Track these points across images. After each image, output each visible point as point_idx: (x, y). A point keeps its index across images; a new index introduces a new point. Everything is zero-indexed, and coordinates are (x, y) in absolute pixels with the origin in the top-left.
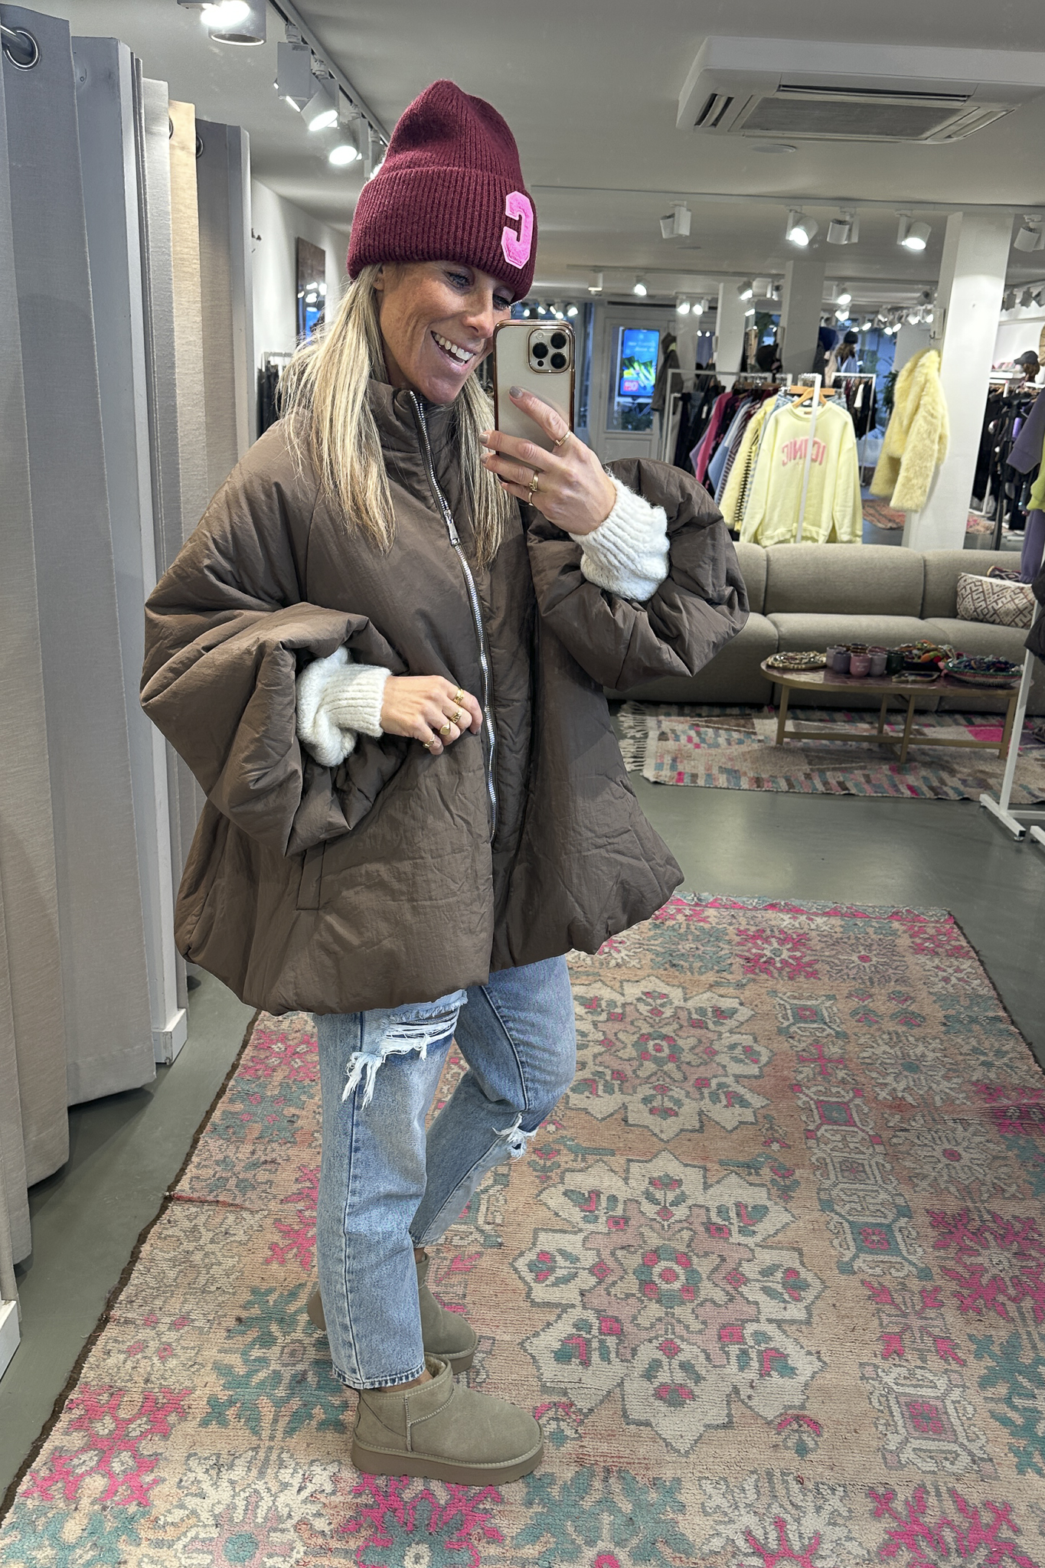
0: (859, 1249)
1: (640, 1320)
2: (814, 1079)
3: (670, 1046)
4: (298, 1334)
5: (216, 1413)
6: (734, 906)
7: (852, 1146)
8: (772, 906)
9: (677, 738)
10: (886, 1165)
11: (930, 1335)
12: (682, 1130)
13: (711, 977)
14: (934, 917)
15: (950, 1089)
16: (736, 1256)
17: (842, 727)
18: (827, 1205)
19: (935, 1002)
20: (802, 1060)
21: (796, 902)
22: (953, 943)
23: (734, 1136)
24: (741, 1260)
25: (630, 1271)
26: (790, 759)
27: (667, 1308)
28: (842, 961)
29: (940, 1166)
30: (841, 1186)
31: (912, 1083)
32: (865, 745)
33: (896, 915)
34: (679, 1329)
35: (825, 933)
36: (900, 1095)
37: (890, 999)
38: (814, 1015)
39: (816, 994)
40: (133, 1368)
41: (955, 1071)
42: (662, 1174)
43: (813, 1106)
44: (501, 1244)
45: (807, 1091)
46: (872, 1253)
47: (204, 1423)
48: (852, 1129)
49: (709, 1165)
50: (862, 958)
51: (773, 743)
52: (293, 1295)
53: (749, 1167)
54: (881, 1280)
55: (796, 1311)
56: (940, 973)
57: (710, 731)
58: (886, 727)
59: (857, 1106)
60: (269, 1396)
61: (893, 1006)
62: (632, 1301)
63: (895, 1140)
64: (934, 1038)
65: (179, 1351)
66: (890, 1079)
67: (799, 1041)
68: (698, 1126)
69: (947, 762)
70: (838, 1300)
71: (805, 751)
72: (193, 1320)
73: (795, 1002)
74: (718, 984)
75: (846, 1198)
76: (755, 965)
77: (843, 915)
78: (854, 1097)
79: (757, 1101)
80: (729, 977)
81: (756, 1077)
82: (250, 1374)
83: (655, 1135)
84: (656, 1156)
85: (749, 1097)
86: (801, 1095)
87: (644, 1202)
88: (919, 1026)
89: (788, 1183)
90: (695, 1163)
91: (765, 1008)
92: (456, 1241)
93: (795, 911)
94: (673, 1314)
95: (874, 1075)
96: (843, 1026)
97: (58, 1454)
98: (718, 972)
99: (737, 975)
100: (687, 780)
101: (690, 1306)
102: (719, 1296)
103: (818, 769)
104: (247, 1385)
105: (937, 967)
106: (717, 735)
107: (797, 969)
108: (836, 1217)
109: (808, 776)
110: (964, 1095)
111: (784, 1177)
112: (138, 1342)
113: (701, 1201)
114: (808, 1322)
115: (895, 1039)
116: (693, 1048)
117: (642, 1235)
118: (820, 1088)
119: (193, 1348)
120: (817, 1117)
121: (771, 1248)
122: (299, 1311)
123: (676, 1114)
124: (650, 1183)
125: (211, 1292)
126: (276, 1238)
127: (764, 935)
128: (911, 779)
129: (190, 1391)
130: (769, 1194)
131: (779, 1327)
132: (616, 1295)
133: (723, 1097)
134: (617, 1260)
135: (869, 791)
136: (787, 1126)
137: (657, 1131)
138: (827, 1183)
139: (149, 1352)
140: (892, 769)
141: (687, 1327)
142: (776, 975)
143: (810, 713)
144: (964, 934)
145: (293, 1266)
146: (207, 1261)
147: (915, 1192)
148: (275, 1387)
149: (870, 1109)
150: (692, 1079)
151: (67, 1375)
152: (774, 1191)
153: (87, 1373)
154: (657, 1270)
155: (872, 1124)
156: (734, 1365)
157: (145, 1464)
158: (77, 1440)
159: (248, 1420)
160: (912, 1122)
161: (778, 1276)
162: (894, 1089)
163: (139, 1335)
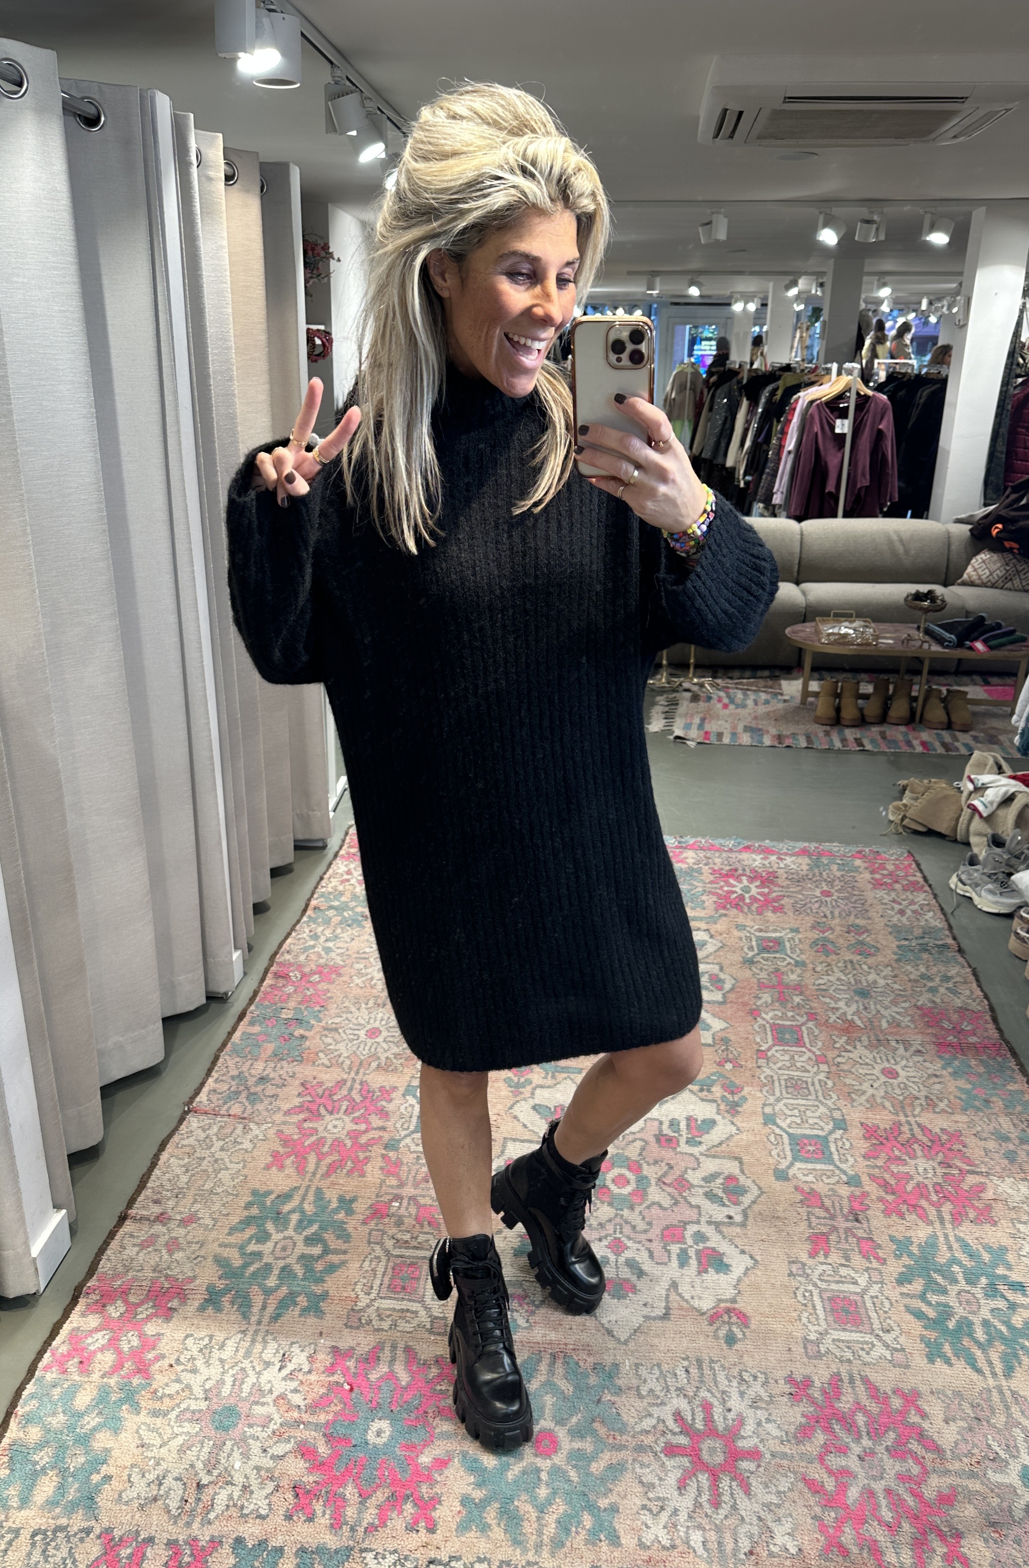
0: (796, 1158)
2: (773, 1004)
4: (290, 1232)
5: (213, 1298)
6: (712, 848)
7: (799, 1065)
9: (707, 699)
10: (829, 1082)
11: (854, 1236)
14: (895, 855)
15: (898, 1013)
16: (684, 1165)
18: (771, 1119)
19: (890, 934)
20: (762, 987)
21: (769, 844)
22: (909, 878)
24: (687, 1168)
27: (617, 1210)
28: (806, 897)
29: (879, 1083)
30: (785, 1101)
31: (862, 1008)
34: (627, 1229)
35: (793, 871)
36: (849, 1018)
38: (778, 947)
39: (781, 928)
40: (145, 1259)
41: (903, 996)
43: (768, 1029)
45: (765, 1015)
46: (807, 1162)
47: (202, 1308)
48: (801, 1049)
50: (824, 894)
52: (288, 1196)
53: (702, 1085)
54: (815, 1187)
55: (733, 1214)
59: (809, 1028)
60: (261, 1285)
63: (839, 1060)
64: (887, 966)
65: (185, 1245)
66: (841, 1004)
70: (772, 1204)
72: (201, 1218)
73: (761, 935)
75: (789, 1113)
78: (808, 1020)
79: (717, 1025)
81: (718, 1003)
82: (246, 1266)
85: (710, 1020)
86: (759, 1019)
88: (874, 955)
89: (736, 1098)
91: (732, 940)
93: (767, 852)
94: (622, 1216)
95: (828, 1000)
96: (803, 956)
97: (74, 1334)
99: (710, 911)
100: (713, 738)
101: (638, 1209)
102: (666, 1200)
104: (242, 1275)
105: (893, 901)
106: (746, 696)
107: (767, 905)
108: (777, 1130)
110: (909, 1018)
111: (732, 1093)
112: (150, 1236)
114: (744, 1224)
115: (850, 967)
118: (777, 1012)
119: (197, 1243)
120: (771, 1039)
121: (715, 1156)
122: (292, 1211)
125: (217, 1194)
126: (277, 1146)
127: (737, 874)
129: (191, 1280)
130: (718, 1109)
131: (717, 1228)
136: (741, 1048)
138: (772, 1099)
139: (159, 1245)
141: (634, 1228)
142: (747, 910)
144: (921, 870)
145: (290, 1171)
146: (216, 1166)
147: (853, 1107)
148: (265, 1278)
149: (821, 1031)
151: (87, 1265)
152: (723, 1106)
153: (105, 1264)
154: (613, 1177)
155: (820, 1044)
156: (675, 1263)
157: (149, 1344)
158: (93, 1321)
159: (240, 1306)
160: (858, 1044)
161: (720, 1181)
162: (845, 1014)
163: (152, 1231)
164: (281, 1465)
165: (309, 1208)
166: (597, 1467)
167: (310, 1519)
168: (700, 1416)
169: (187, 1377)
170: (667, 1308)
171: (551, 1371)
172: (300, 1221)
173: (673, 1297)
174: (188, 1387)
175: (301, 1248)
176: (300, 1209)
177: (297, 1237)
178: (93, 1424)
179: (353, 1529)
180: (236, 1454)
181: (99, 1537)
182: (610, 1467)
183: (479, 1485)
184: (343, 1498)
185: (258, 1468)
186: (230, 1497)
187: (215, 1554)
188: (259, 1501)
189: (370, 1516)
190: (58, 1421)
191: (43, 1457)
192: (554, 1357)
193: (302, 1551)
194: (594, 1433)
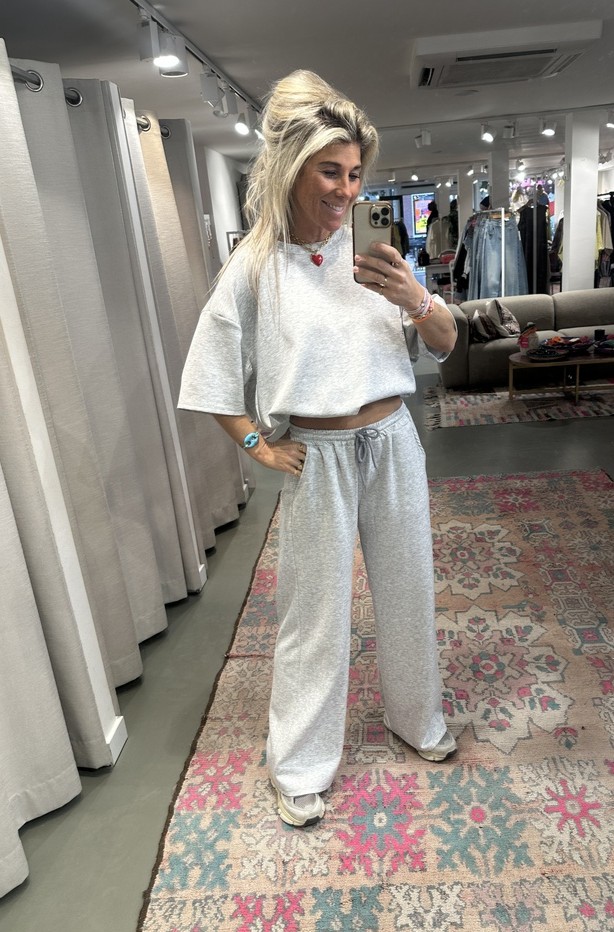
0: (583, 642)
1: (477, 691)
2: (546, 560)
3: (468, 553)
7: (571, 591)
10: (590, 598)
12: (482, 594)
16: (521, 653)
18: (562, 622)
19: (601, 515)
20: (538, 551)
23: (508, 593)
24: (523, 654)
25: (465, 667)
27: (489, 683)
30: (568, 611)
31: (597, 556)
34: (497, 693)
36: (592, 562)
37: (578, 516)
38: (540, 528)
39: (540, 518)
40: (223, 741)
42: (475, 617)
43: (548, 574)
45: (544, 567)
46: (590, 643)
48: (570, 582)
49: (498, 609)
53: (519, 607)
54: (598, 656)
55: (556, 676)
59: (571, 570)
61: (581, 519)
62: (471, 681)
63: (592, 585)
64: (604, 532)
65: (245, 731)
66: (585, 555)
67: (535, 542)
68: (489, 591)
70: (577, 669)
72: (250, 715)
73: (530, 523)
75: (572, 617)
78: (569, 566)
79: (518, 575)
81: (516, 563)
83: (468, 598)
84: (469, 608)
85: (513, 572)
86: (541, 569)
87: (468, 632)
88: (596, 527)
89: (541, 613)
90: (491, 609)
91: (514, 528)
94: (493, 686)
95: (577, 554)
96: (556, 532)
97: (191, 787)
101: (502, 681)
102: (515, 674)
107: (529, 507)
108: (569, 628)
111: (538, 610)
112: (224, 728)
113: (497, 628)
114: (563, 681)
115: (584, 535)
116: (480, 553)
117: (468, 649)
118: (550, 564)
119: (252, 728)
120: (550, 579)
121: (538, 646)
123: (477, 586)
124: (469, 622)
129: (252, 749)
130: (532, 620)
131: (549, 685)
132: (462, 680)
133: (498, 573)
134: (460, 662)
136: (536, 585)
137: (468, 595)
138: (561, 611)
139: (230, 733)
141: (501, 691)
142: (518, 511)
147: (607, 610)
149: (578, 571)
150: (483, 567)
152: (534, 618)
153: (200, 746)
154: (481, 665)
155: (579, 578)
156: (528, 707)
157: (236, 788)
158: (199, 779)
160: (601, 575)
161: (543, 660)
163: (224, 725)
164: (329, 845)
166: (510, 824)
167: (353, 872)
168: (561, 788)
169: (262, 804)
170: (529, 732)
171: (471, 775)
173: (531, 726)
174: (264, 809)
178: (214, 837)
179: (378, 875)
180: (301, 842)
181: (232, 899)
182: (517, 823)
183: (445, 842)
184: (370, 859)
185: (315, 848)
186: (304, 866)
187: (303, 900)
188: (320, 866)
189: (387, 866)
190: (193, 837)
191: (189, 859)
192: (470, 768)
193: (353, 890)
194: (504, 806)
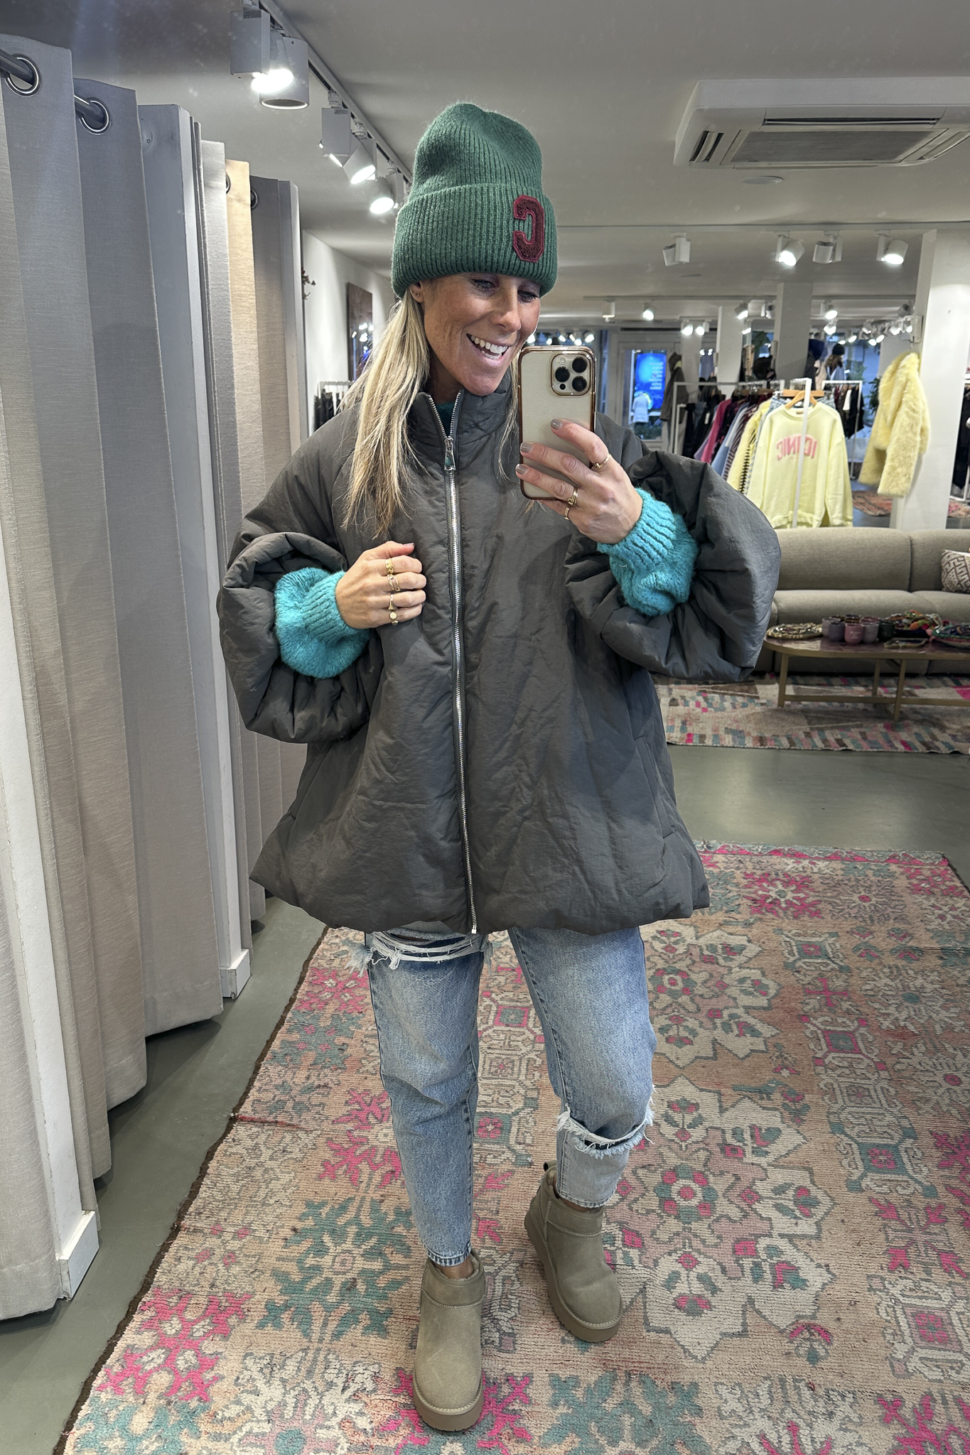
0: (867, 1169)
1: (659, 1234)
2: (820, 1010)
3: (683, 980)
4: (348, 1245)
5: (273, 1314)
6: (741, 852)
7: (858, 1072)
8: (776, 852)
9: (686, 704)
10: (891, 1089)
11: (934, 1249)
12: (696, 1058)
13: (720, 916)
14: (929, 860)
15: (950, 1018)
16: (750, 1175)
17: (839, 690)
18: (838, 1128)
19: (932, 938)
20: (808, 993)
21: (798, 848)
22: (947, 883)
23: (746, 1063)
24: (754, 1179)
25: (651, 1189)
26: (791, 718)
27: (684, 1223)
28: (844, 902)
29: (940, 1091)
30: (848, 1109)
31: (913, 1013)
32: (861, 706)
33: (893, 859)
34: (696, 1243)
35: (826, 876)
36: (902, 1024)
37: (890, 935)
38: (819, 951)
39: (820, 932)
40: (201, 1273)
41: (952, 1001)
42: (679, 1098)
43: (821, 1036)
44: (531, 1164)
45: (814, 1022)
46: (878, 1172)
47: (261, 1326)
48: (857, 1056)
49: (723, 1090)
50: (863, 898)
51: (775, 706)
52: (343, 1208)
53: (760, 1092)
54: (889, 1198)
55: (806, 1227)
56: (936, 911)
57: (717, 697)
58: (880, 689)
59: (862, 1035)
60: (322, 1301)
61: (893, 943)
62: (652, 1216)
63: (898, 1067)
64: (932, 971)
65: (241, 1258)
66: (892, 1010)
67: (805, 975)
68: (711, 1054)
69: (938, 719)
70: (846, 1216)
71: (805, 712)
72: (255, 1230)
73: (800, 939)
74: (726, 923)
75: (855, 1121)
76: (761, 905)
77: (843, 860)
78: (859, 1026)
79: (767, 1031)
80: (737, 916)
81: (764, 1008)
82: (305, 1281)
83: (671, 1061)
84: (673, 1081)
85: (759, 1026)
86: (809, 1025)
87: (664, 1124)
88: (918, 960)
89: (798, 1106)
90: (710, 1088)
91: (771, 944)
92: (490, 1159)
93: (798, 856)
94: (690, 1229)
95: (877, 1006)
96: (846, 961)
97: (130, 1352)
98: (727, 912)
99: (744, 915)
100: (696, 740)
101: (707, 1222)
102: (734, 1213)
103: (817, 729)
104: (302, 1291)
105: (933, 906)
106: (723, 700)
107: (801, 910)
108: (846, 1139)
109: (808, 735)
110: (962, 1023)
111: (793, 1101)
112: (206, 1250)
113: (717, 1123)
114: (818, 1237)
115: (895, 973)
116: (705, 982)
117: (661, 1154)
118: (826, 1018)
119: (254, 1256)
120: (824, 1046)
121: (783, 1167)
122: (348, 1223)
123: (691, 1043)
124: (668, 1106)
125: (270, 1205)
126: (328, 1155)
127: (769, 878)
128: (904, 736)
129: (249, 1296)
130: (781, 1118)
131: (791, 1241)
132: (637, 1211)
133: (734, 1027)
134: (638, 1178)
135: (865, 747)
136: (796, 1054)
137: (673, 1058)
138: (836, 1108)
139: (215, 1259)
140: (886, 727)
141: (703, 1241)
142: (782, 915)
143: (808, 679)
144: (958, 875)
145: (343, 1181)
146: (266, 1176)
147: (919, 1114)
148: (326, 1293)
149: (875, 1037)
150: (705, 1010)
151: (141, 1279)
152: (786, 1114)
153: (160, 1278)
154: (676, 1187)
155: (877, 1051)
156: (748, 1278)
157: (206, 1363)
158: (147, 1338)
159: (300, 1323)
160: (915, 1050)
161: (790, 1192)
162: (897, 1019)
163: (206, 1244)
165: (366, 1220)
169: (247, 1398)
170: (743, 1324)
171: (627, 1390)
172: (358, 1235)
173: (750, 1313)
174: (249, 1408)
175: (360, 1264)
176: (356, 1221)
177: (356, 1251)
190: (116, 1445)
192: (629, 1377)
